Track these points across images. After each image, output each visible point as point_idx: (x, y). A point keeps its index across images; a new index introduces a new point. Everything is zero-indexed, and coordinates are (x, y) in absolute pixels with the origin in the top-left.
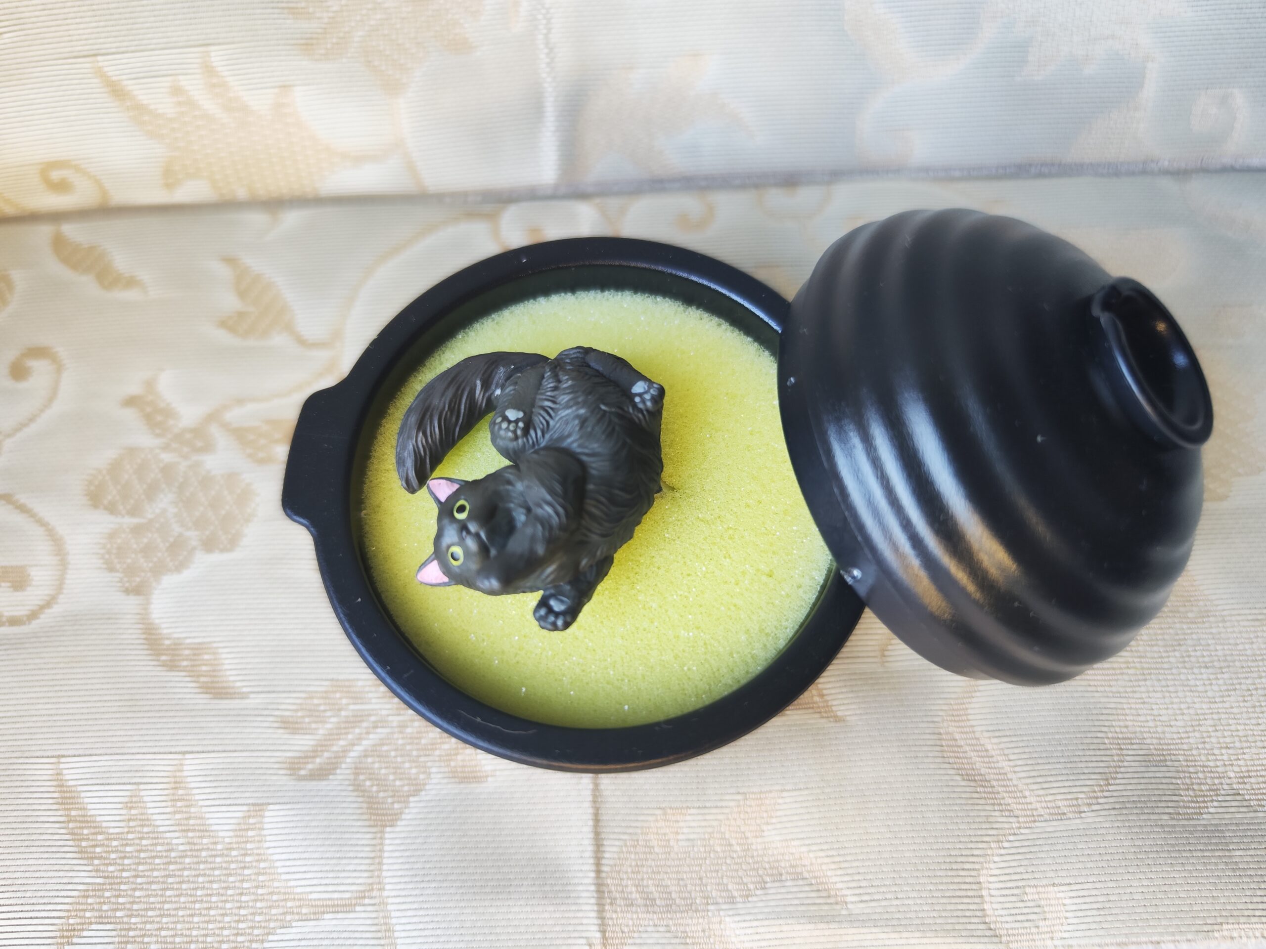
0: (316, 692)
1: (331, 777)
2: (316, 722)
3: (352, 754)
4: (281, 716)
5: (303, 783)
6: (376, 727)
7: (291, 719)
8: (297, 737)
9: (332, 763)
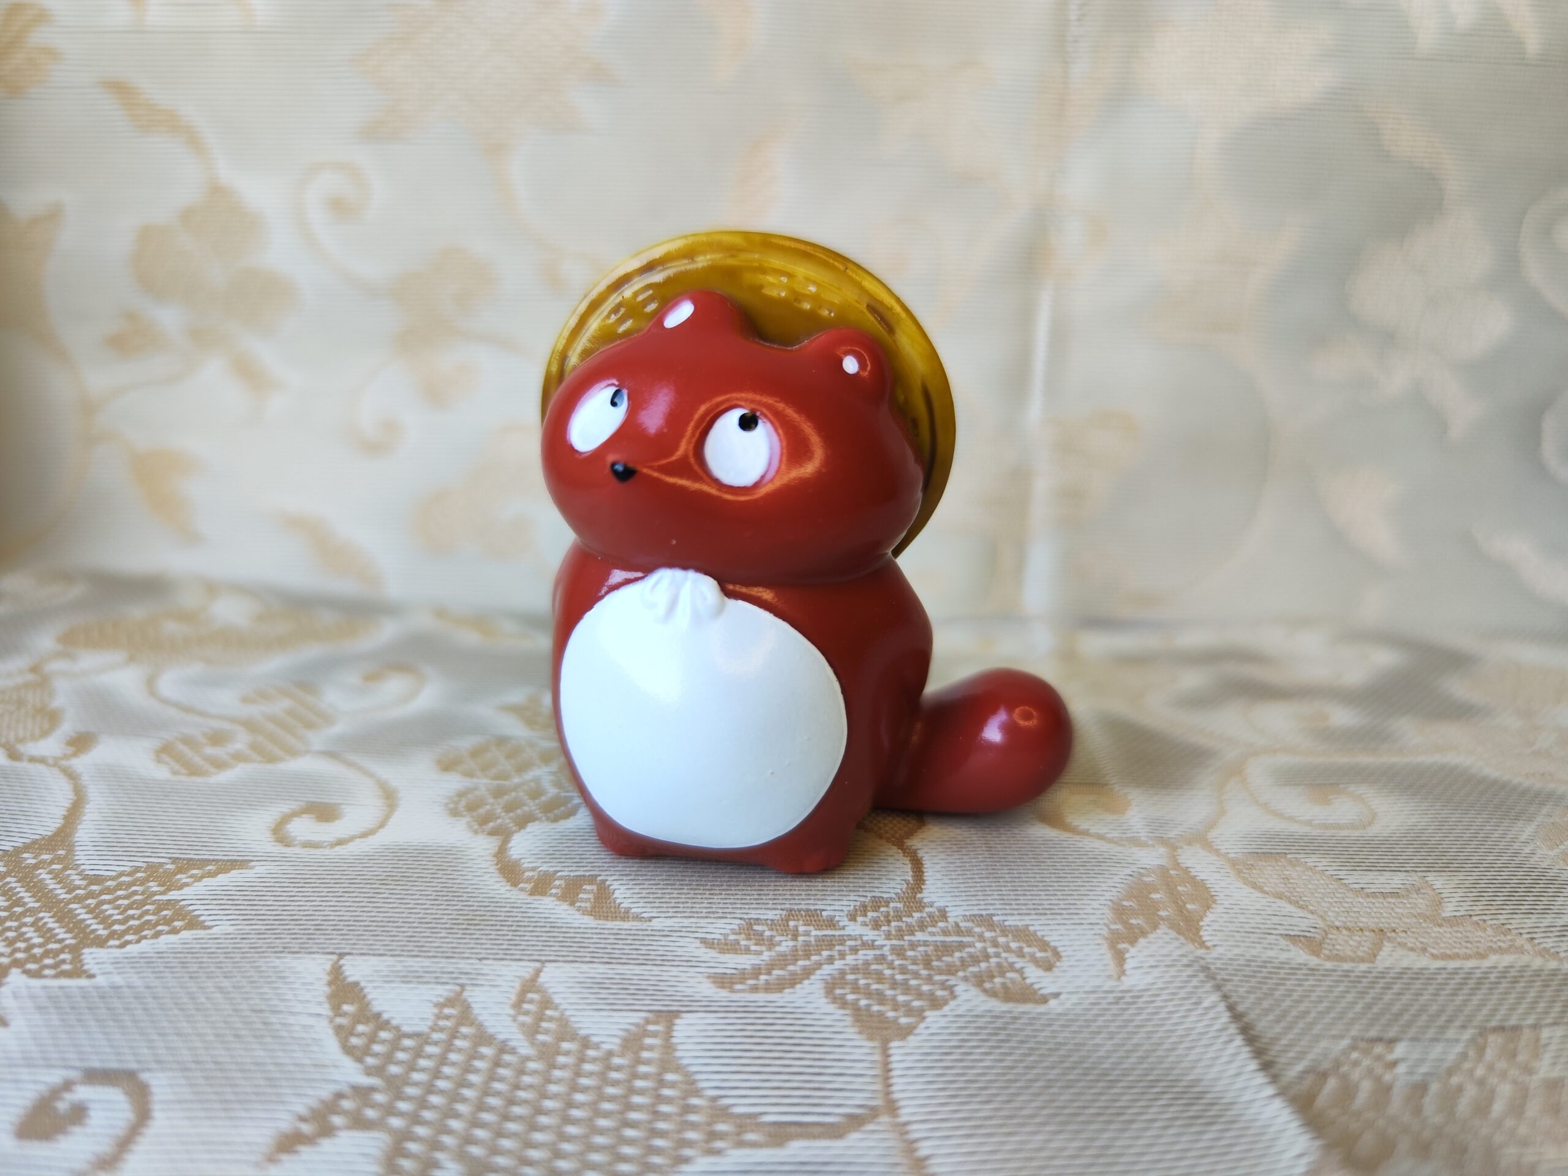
0: (757, 919)
3: (818, 972)
8: (727, 956)
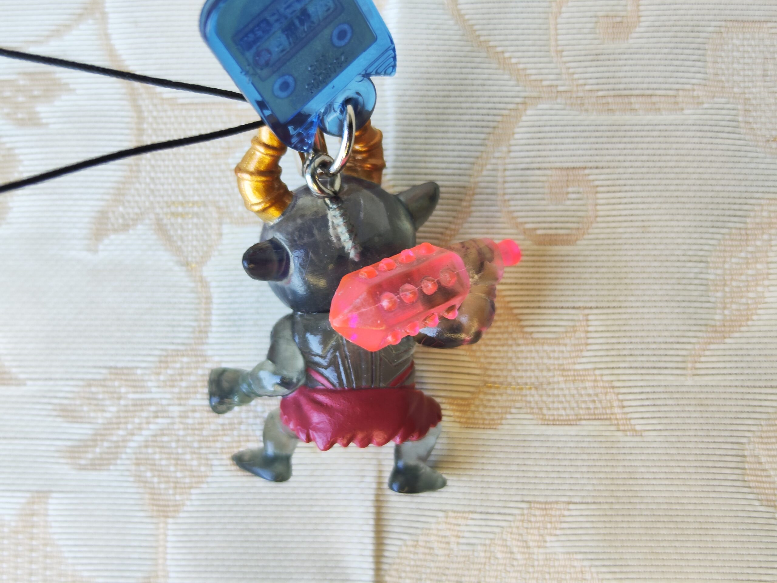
1: (112, 467)
2: (95, 411)
4: (61, 404)
5: (83, 472)
6: (157, 417)
7: (69, 408)
9: (112, 453)
